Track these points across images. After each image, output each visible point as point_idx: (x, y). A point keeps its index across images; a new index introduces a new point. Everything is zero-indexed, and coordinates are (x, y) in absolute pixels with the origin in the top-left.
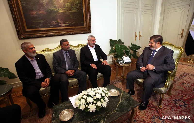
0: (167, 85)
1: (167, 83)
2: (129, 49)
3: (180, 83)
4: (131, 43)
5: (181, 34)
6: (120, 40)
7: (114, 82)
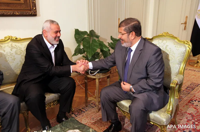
0: (171, 109)
1: (170, 106)
2: (108, 46)
3: (188, 101)
4: (111, 37)
5: (185, 24)
6: (92, 30)
7: (82, 109)
